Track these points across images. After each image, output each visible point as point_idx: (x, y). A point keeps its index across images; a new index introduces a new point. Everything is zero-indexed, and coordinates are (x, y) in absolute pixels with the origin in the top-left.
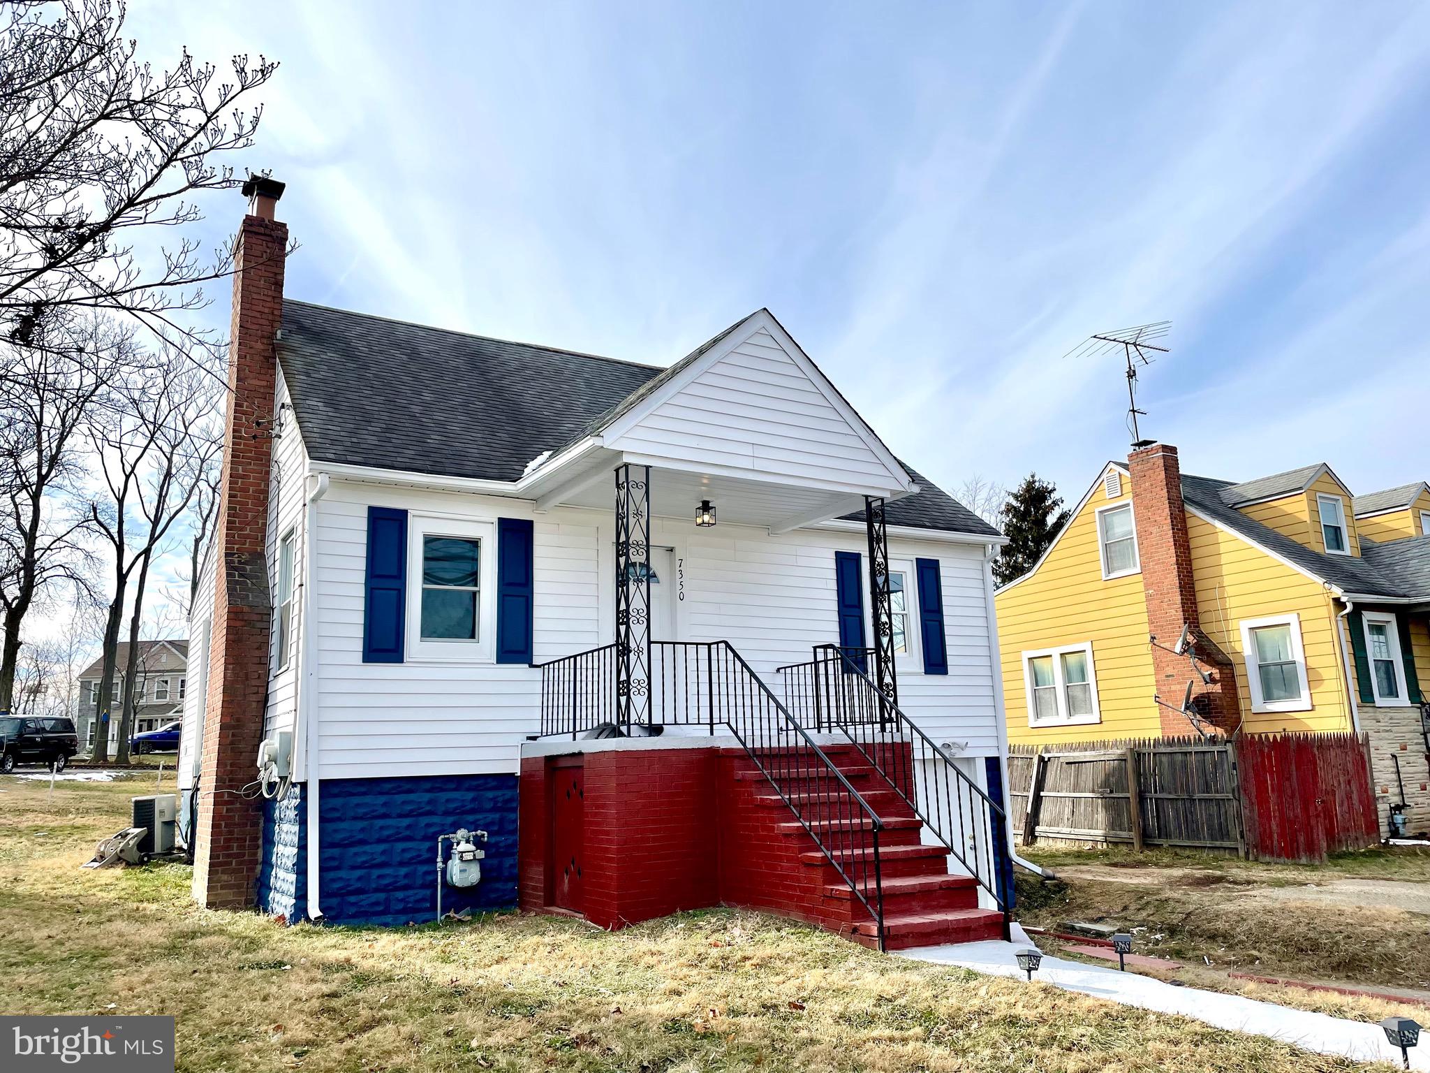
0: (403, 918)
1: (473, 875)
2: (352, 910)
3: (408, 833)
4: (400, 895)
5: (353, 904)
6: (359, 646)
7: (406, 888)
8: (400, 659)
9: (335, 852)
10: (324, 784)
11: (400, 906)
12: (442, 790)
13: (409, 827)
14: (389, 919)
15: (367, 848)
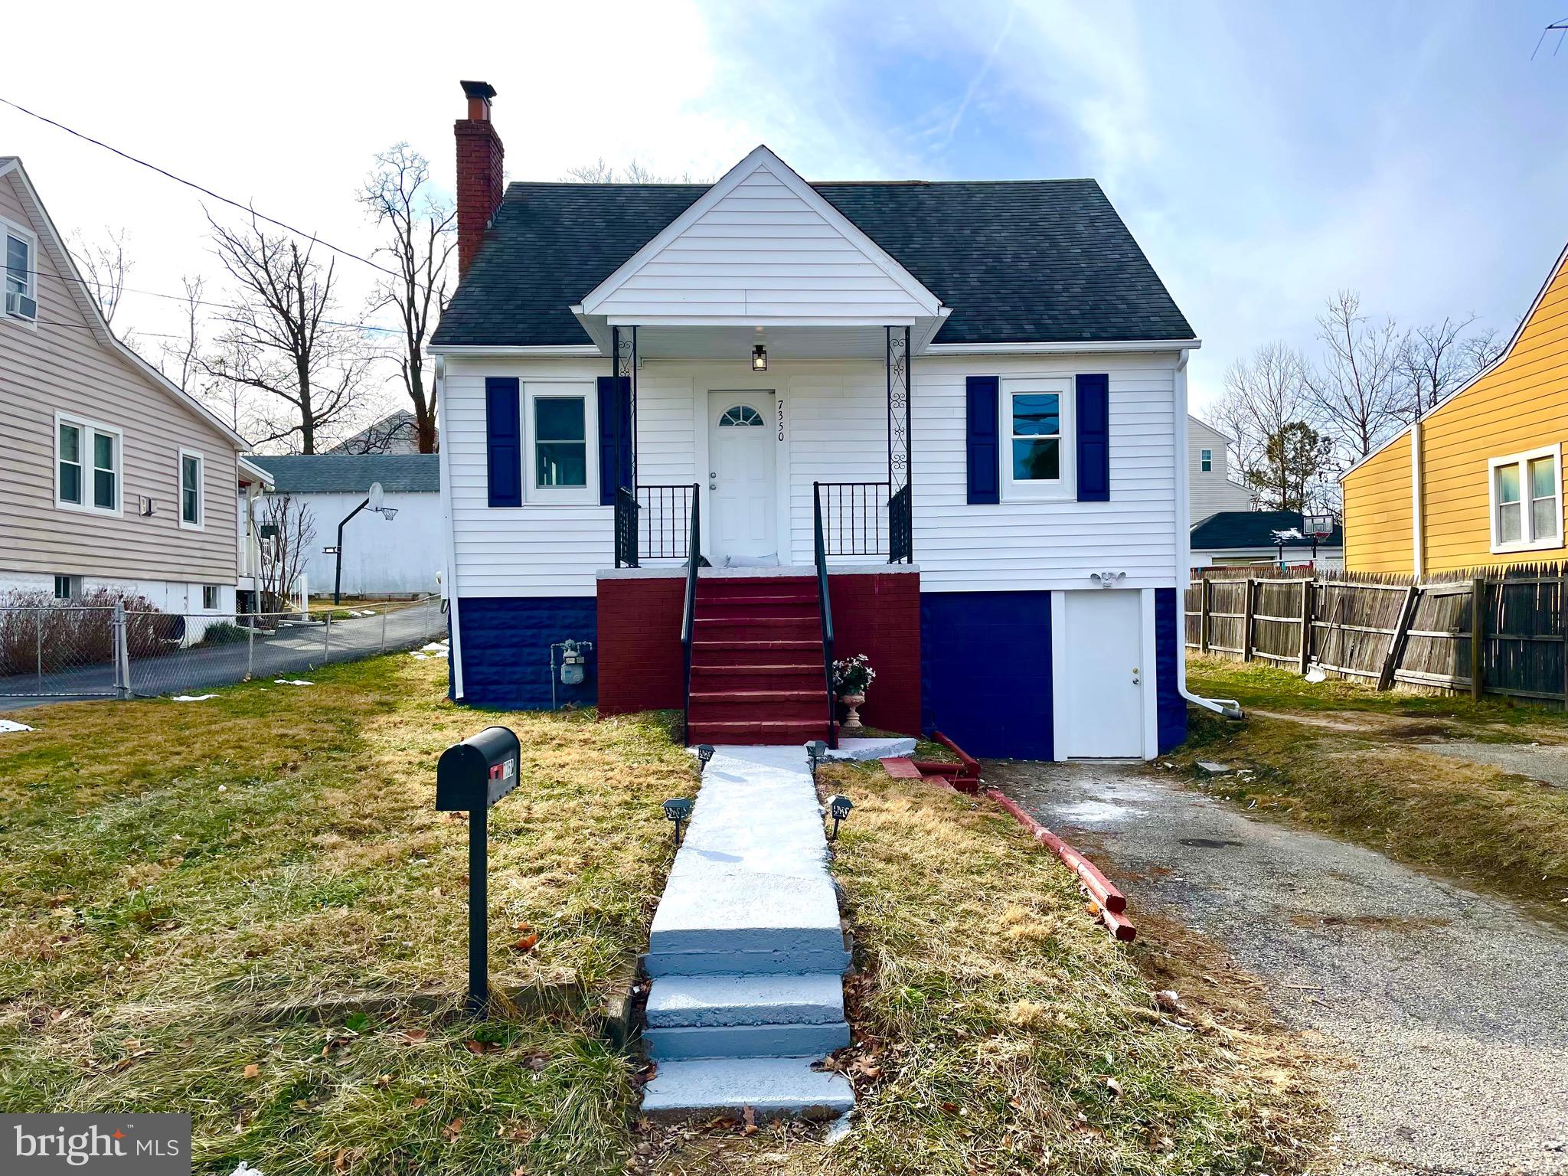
0: (531, 705)
1: (578, 676)
2: (491, 696)
3: (533, 641)
4: (528, 687)
5: (493, 691)
6: (485, 493)
7: (533, 682)
8: (518, 504)
9: (475, 652)
10: (461, 601)
11: (529, 696)
12: (560, 609)
13: (533, 636)
14: (519, 704)
15: (501, 650)
